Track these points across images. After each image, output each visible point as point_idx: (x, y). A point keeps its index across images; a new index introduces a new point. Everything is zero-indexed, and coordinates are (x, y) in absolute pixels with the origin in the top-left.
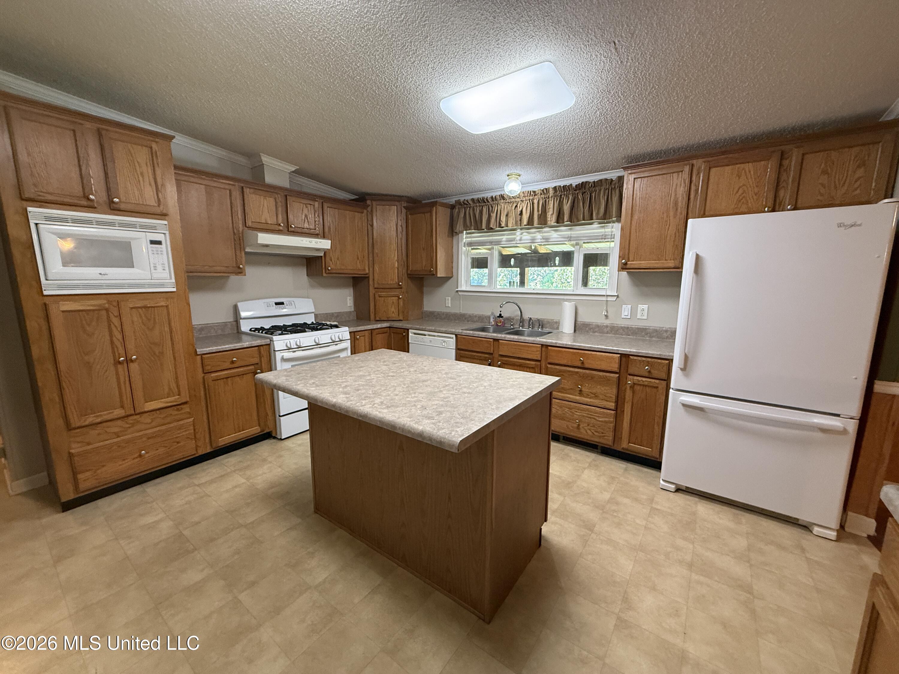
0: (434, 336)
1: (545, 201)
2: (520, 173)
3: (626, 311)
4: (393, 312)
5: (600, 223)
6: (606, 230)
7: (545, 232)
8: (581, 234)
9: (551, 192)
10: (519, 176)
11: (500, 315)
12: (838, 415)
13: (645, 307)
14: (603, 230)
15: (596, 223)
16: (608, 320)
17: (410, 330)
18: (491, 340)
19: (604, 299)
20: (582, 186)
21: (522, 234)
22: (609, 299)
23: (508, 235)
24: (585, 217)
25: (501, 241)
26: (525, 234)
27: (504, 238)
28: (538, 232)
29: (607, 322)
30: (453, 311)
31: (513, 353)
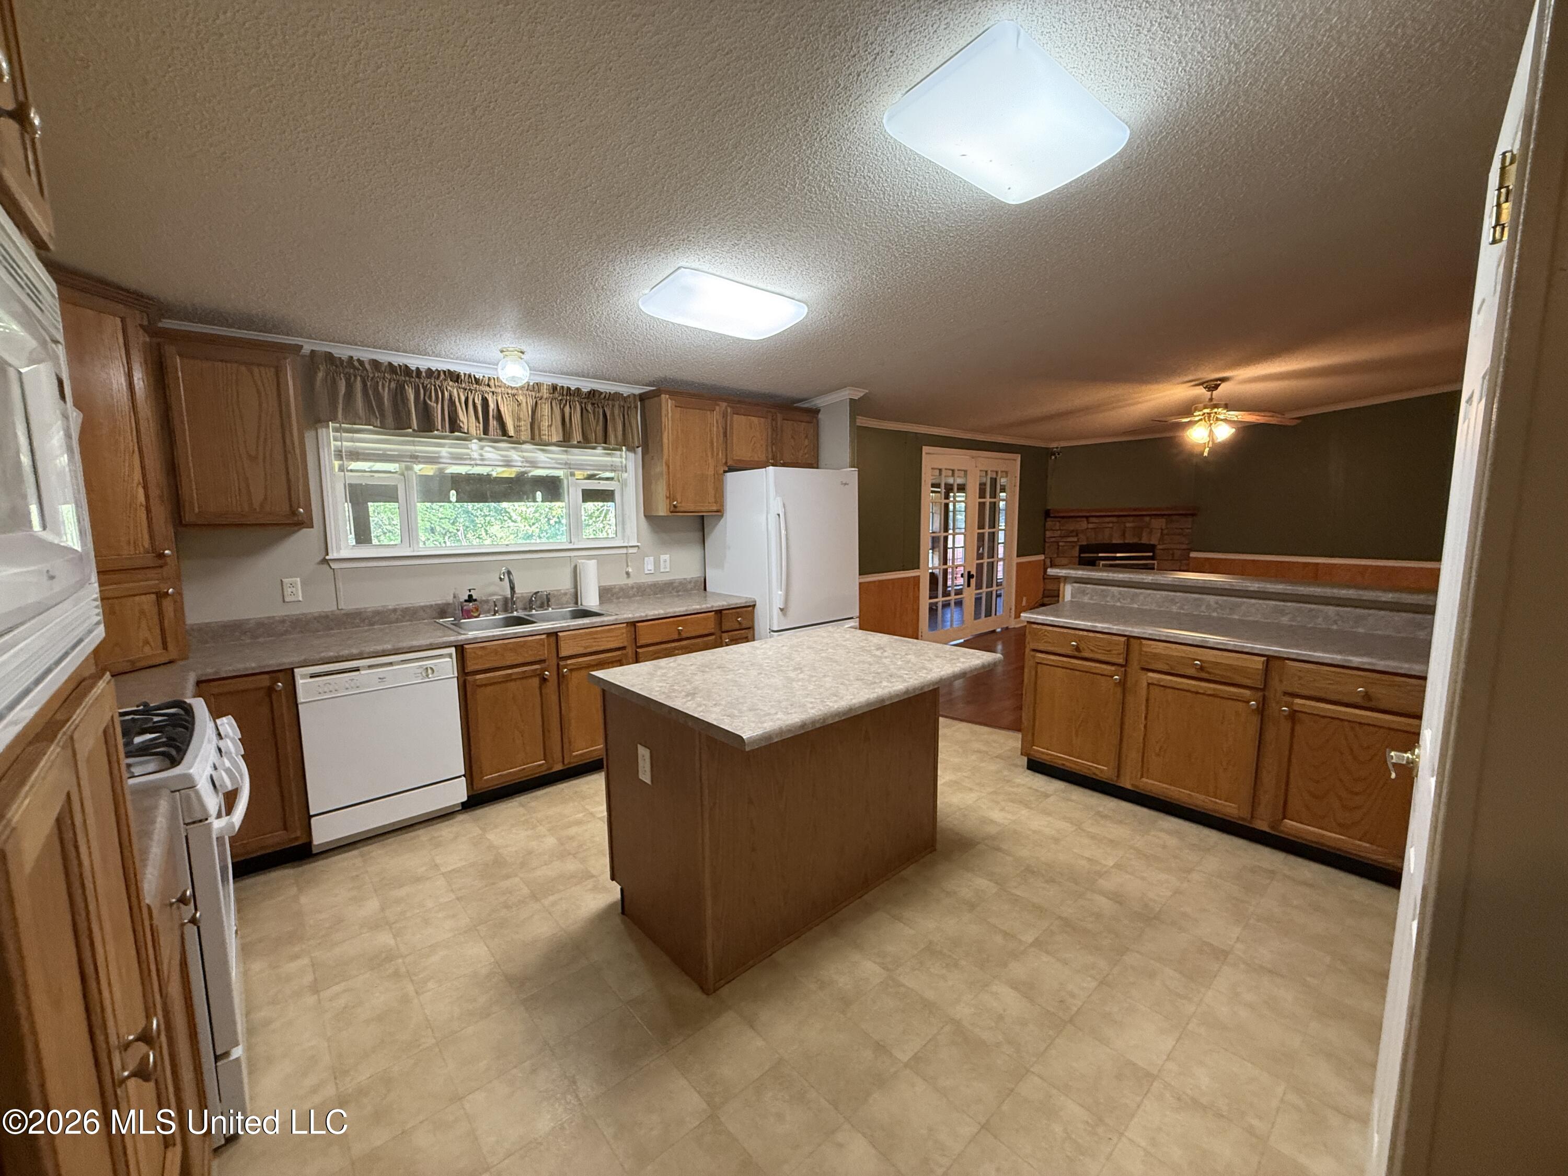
0: (391, 664)
1: (536, 402)
2: (524, 348)
3: (649, 565)
4: (146, 642)
5: (605, 449)
6: (614, 459)
7: (526, 451)
8: (585, 460)
9: (545, 393)
10: (523, 353)
11: (470, 596)
12: (852, 618)
13: (667, 557)
14: (609, 459)
15: (600, 448)
16: (630, 579)
17: (296, 670)
18: (544, 636)
19: (624, 551)
20: (593, 393)
21: (482, 448)
22: (631, 551)
23: (451, 446)
24: (598, 439)
25: (439, 457)
26: (487, 449)
27: (444, 452)
28: (513, 448)
29: (630, 582)
30: (316, 608)
31: (586, 648)
